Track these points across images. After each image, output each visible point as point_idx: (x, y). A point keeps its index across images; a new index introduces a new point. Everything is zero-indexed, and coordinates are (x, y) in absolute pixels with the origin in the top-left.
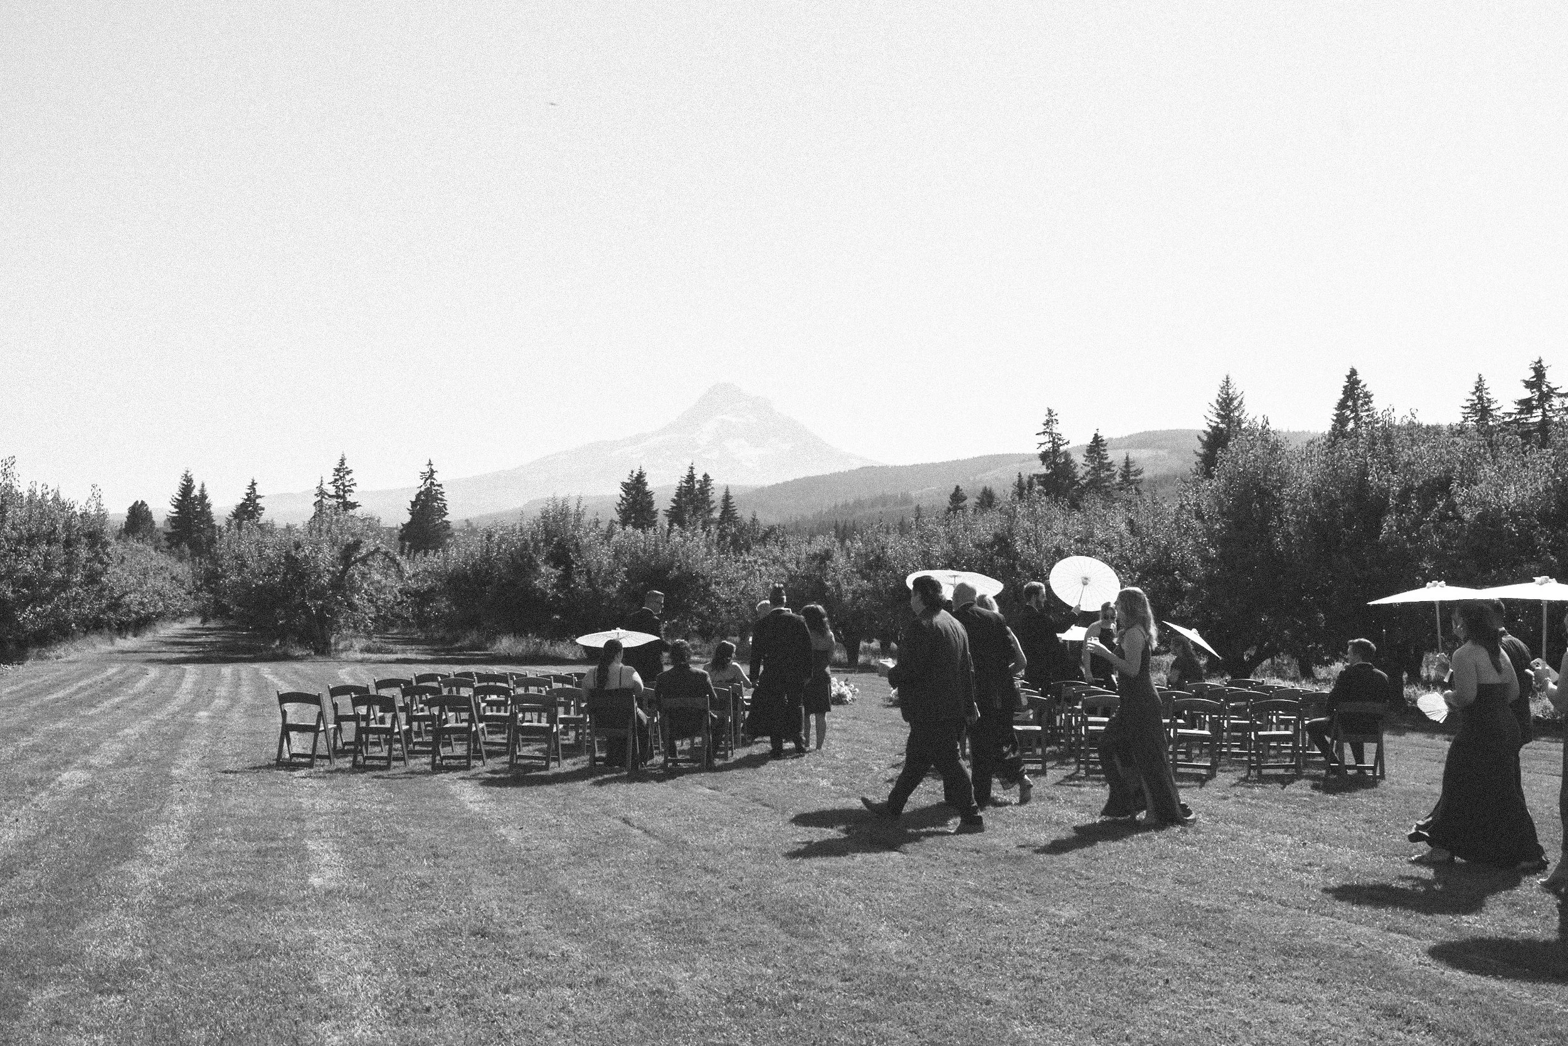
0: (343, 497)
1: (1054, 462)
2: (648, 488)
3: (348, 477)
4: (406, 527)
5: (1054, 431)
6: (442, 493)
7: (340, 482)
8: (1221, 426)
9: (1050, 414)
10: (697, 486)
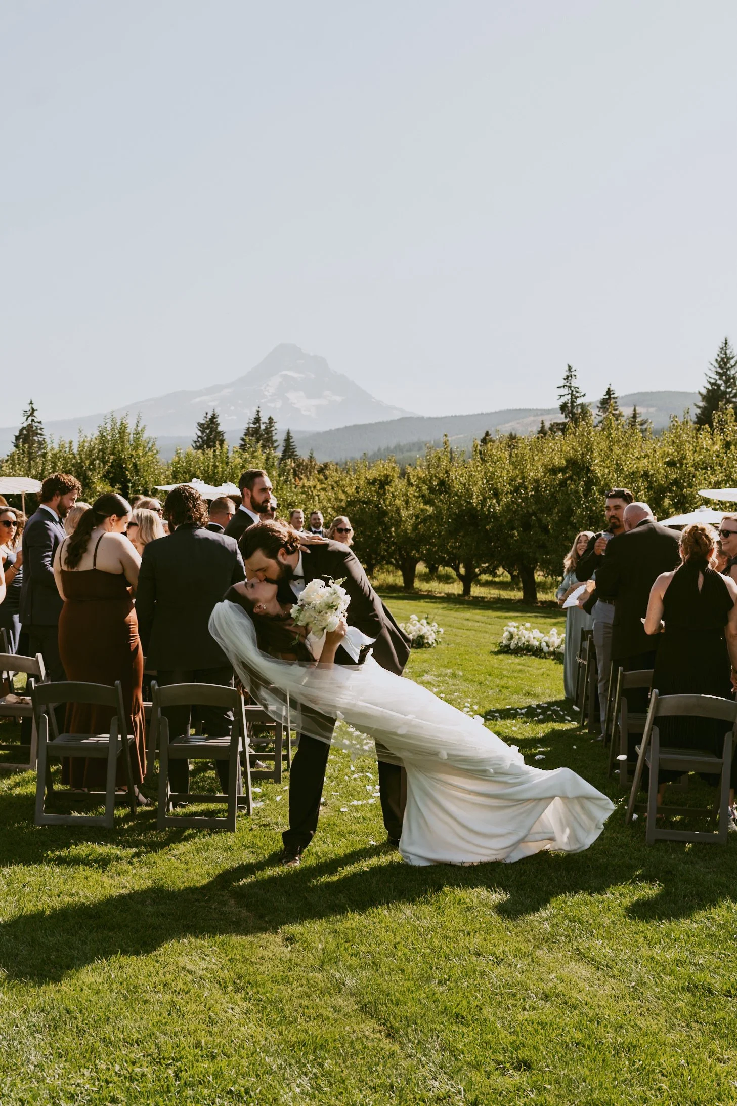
1: (571, 412)
2: (220, 429)
5: (572, 385)
6: (41, 429)
8: (719, 382)
9: (569, 370)
10: (263, 427)
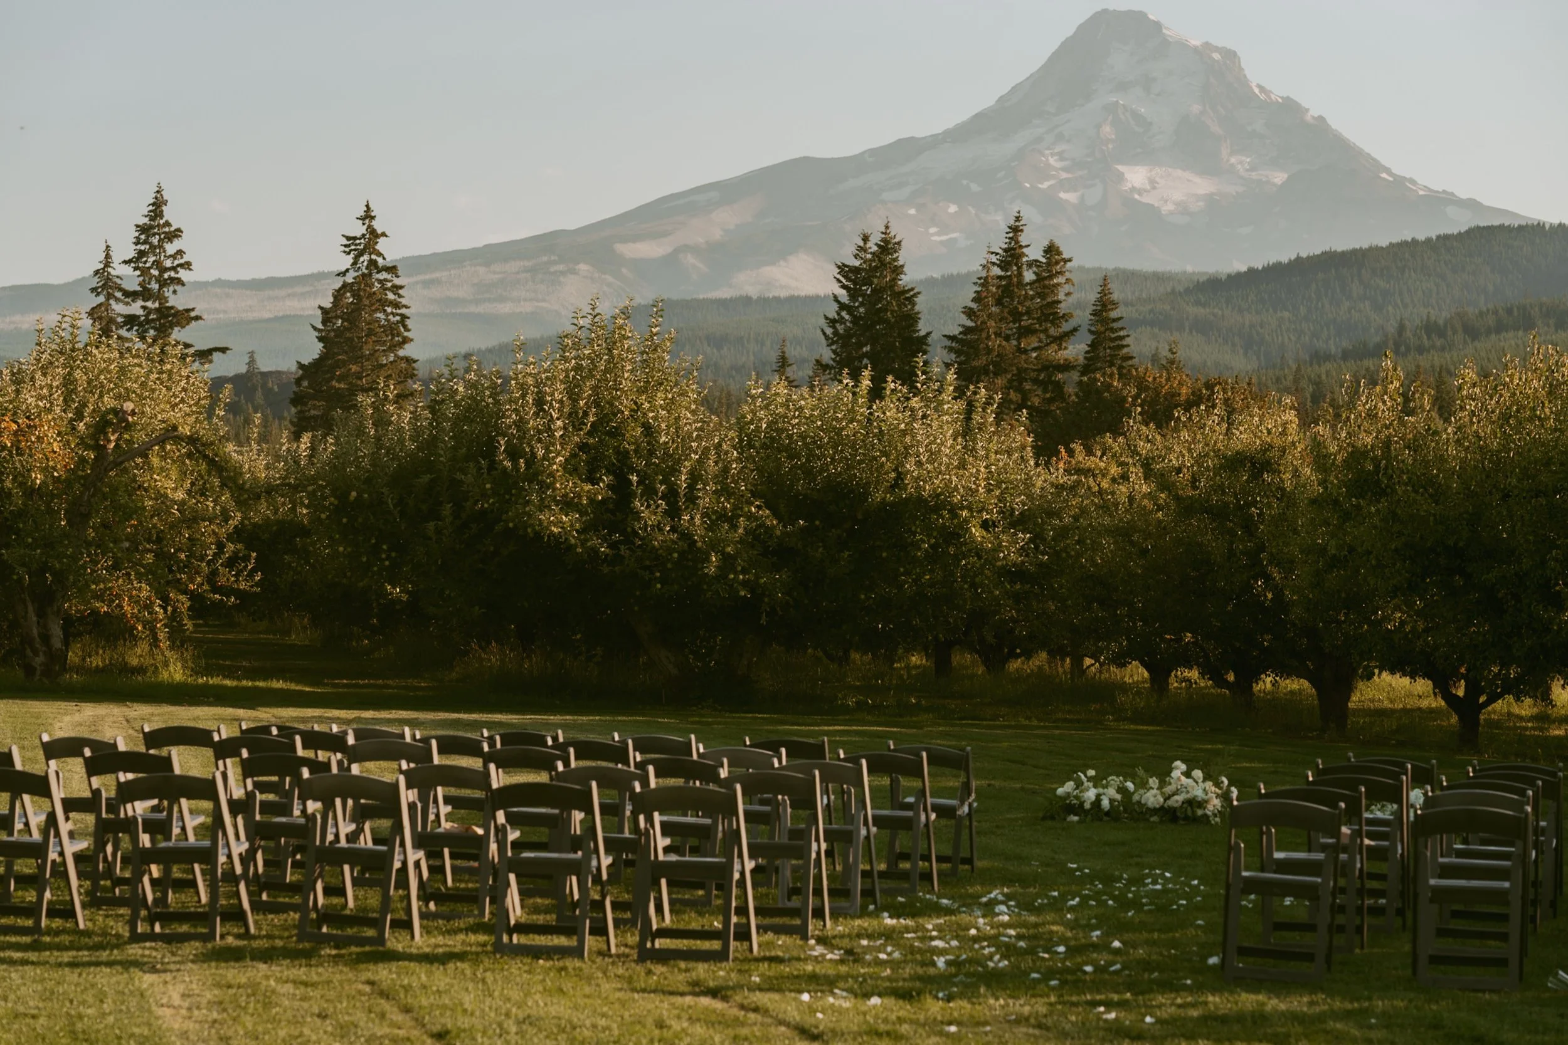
0: (159, 297)
2: (905, 280)
3: (171, 248)
4: (309, 371)
6: (396, 289)
7: (152, 259)
10: (1029, 276)
